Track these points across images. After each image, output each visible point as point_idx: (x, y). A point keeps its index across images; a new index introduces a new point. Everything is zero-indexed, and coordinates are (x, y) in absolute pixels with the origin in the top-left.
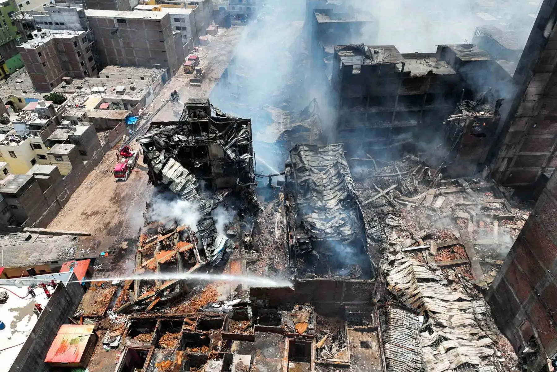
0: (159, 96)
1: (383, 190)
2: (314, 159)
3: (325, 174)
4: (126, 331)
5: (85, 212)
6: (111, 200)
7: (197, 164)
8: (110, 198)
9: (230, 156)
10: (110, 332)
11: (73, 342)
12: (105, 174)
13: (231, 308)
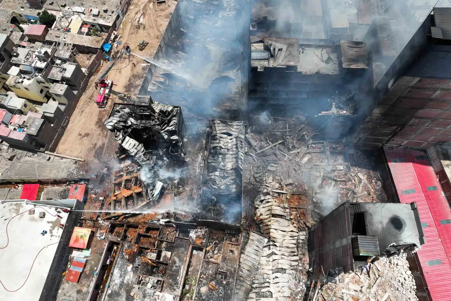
0: (127, 14)
1: (273, 143)
2: (224, 128)
3: (231, 139)
4: (108, 230)
5: (80, 133)
6: (96, 124)
7: (144, 136)
8: (95, 122)
9: (165, 137)
10: (100, 230)
11: (82, 237)
12: (91, 99)
13: (164, 223)
